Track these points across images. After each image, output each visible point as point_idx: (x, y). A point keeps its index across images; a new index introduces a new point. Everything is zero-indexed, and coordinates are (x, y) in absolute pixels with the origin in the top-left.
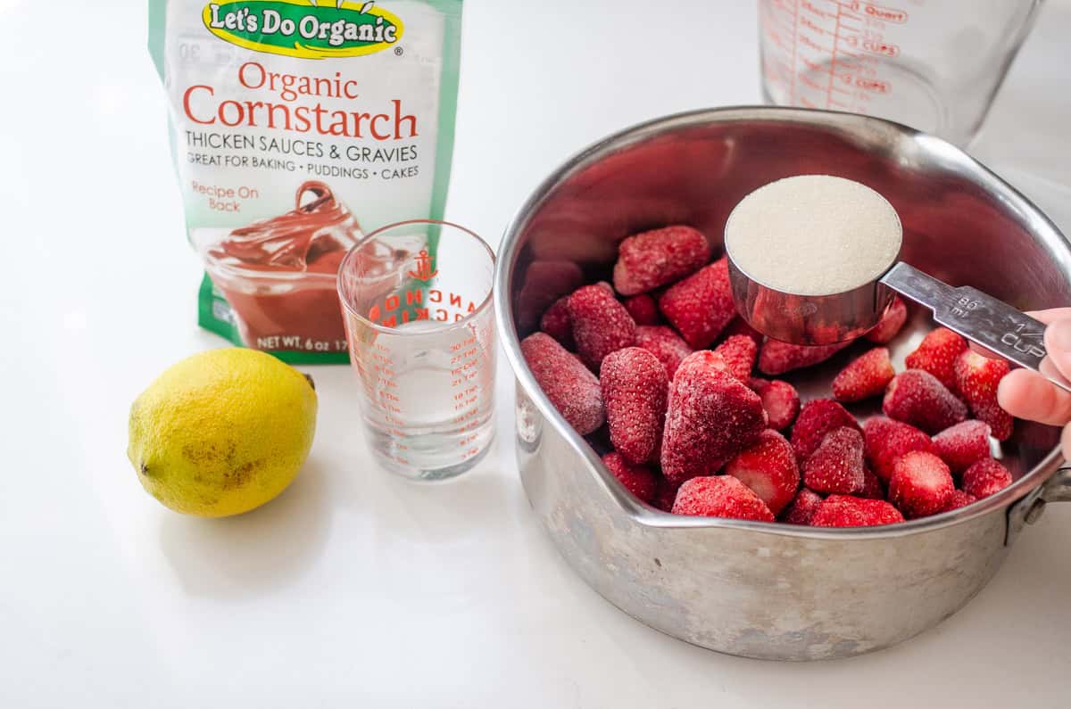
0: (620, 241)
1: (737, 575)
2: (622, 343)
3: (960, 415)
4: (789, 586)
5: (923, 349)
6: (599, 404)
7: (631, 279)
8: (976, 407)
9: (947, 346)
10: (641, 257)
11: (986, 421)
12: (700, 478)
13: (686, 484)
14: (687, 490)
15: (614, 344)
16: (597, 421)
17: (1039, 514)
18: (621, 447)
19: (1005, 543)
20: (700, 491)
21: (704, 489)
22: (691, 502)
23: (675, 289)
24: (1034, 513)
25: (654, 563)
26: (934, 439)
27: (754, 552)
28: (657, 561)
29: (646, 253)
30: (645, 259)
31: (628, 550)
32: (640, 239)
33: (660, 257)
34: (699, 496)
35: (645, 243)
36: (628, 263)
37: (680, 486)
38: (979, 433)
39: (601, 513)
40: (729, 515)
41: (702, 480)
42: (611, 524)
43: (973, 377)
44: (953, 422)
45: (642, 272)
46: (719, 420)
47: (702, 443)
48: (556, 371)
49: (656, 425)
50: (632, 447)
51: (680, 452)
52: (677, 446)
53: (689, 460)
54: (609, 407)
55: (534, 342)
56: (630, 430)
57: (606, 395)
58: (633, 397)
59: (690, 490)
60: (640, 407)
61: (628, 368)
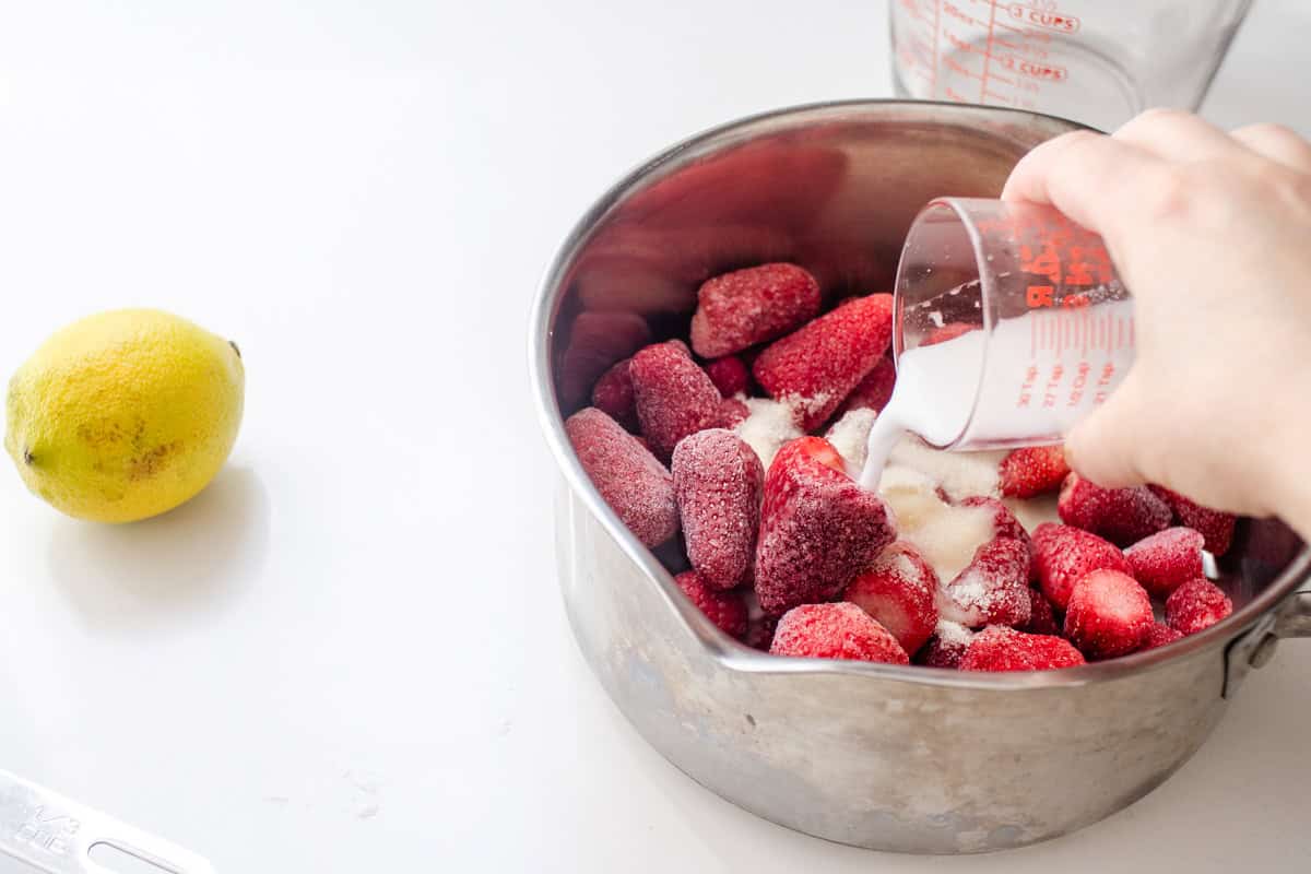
0: (699, 284)
1: (859, 738)
2: (703, 422)
3: (1161, 521)
4: (928, 752)
6: (670, 506)
7: (715, 336)
8: (1184, 510)
10: (728, 306)
11: (1197, 528)
12: (809, 606)
13: (791, 614)
14: (791, 622)
15: (692, 423)
16: (668, 529)
17: (1270, 655)
18: (703, 566)
19: (1223, 695)
20: (808, 624)
21: (813, 621)
22: (796, 639)
23: (775, 349)
24: (1263, 655)
25: (745, 721)
26: (1127, 552)
27: (882, 706)
28: (750, 719)
29: (734, 299)
30: (732, 309)
31: (709, 702)
32: (727, 280)
33: (754, 305)
34: (806, 631)
35: (733, 287)
36: (710, 314)
37: (780, 618)
38: (1188, 545)
39: (674, 653)
40: (850, 655)
41: (811, 609)
42: (688, 669)
44: (1154, 530)
45: (730, 326)
46: (828, 534)
47: (807, 565)
48: (613, 462)
49: (749, 534)
50: (717, 565)
51: (778, 578)
52: (773, 569)
53: (791, 588)
54: (684, 511)
55: (584, 422)
56: (714, 542)
57: (680, 495)
58: (717, 497)
59: (795, 623)
60: (727, 512)
61: (710, 458)
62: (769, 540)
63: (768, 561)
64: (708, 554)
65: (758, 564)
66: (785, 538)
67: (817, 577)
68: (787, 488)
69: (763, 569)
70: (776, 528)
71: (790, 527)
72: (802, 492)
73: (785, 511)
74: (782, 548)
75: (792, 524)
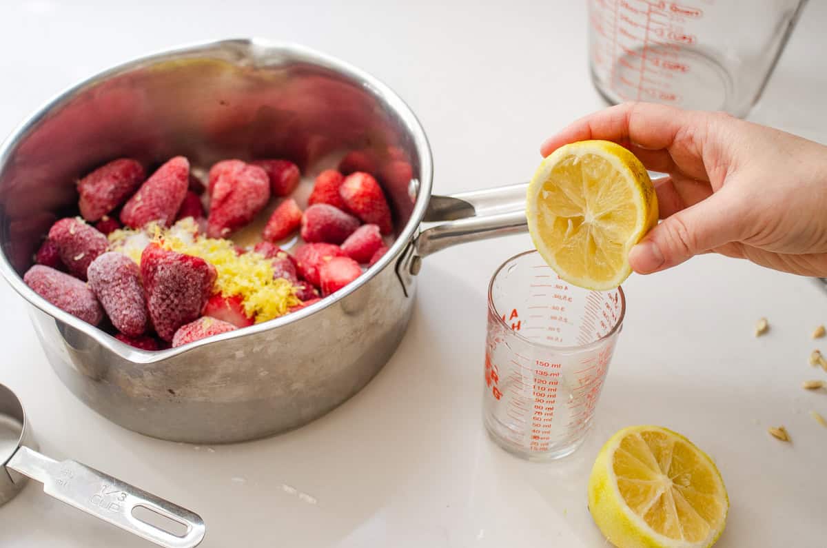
1: (229, 378)
3: (354, 226)
4: (267, 373)
5: (316, 190)
6: (95, 303)
7: (94, 208)
8: (364, 216)
9: (332, 182)
10: (95, 190)
11: (374, 223)
12: (185, 326)
13: (177, 334)
14: (179, 337)
15: (93, 254)
16: (99, 315)
18: (123, 326)
19: (406, 295)
20: (187, 335)
21: (190, 333)
23: (127, 207)
25: (169, 394)
26: (343, 247)
27: (233, 357)
28: (171, 391)
29: (98, 185)
30: (98, 190)
31: (147, 391)
32: (90, 178)
33: (109, 185)
36: (87, 197)
37: (172, 338)
38: (371, 232)
41: (186, 328)
42: (129, 377)
43: (355, 197)
44: (352, 232)
45: (100, 200)
46: (182, 285)
47: (177, 306)
48: (56, 289)
49: (142, 302)
50: (130, 324)
51: (164, 318)
52: (160, 315)
53: (173, 321)
54: (104, 302)
55: (33, 274)
56: (124, 312)
57: (99, 295)
58: (117, 289)
59: (181, 337)
60: (126, 294)
61: (108, 269)
62: (153, 300)
63: (156, 312)
64: (123, 319)
65: (152, 315)
66: (159, 296)
67: (184, 310)
68: (151, 269)
69: (155, 316)
70: (154, 292)
71: (161, 289)
72: (159, 268)
73: (155, 281)
74: (160, 301)
75: (161, 287)
